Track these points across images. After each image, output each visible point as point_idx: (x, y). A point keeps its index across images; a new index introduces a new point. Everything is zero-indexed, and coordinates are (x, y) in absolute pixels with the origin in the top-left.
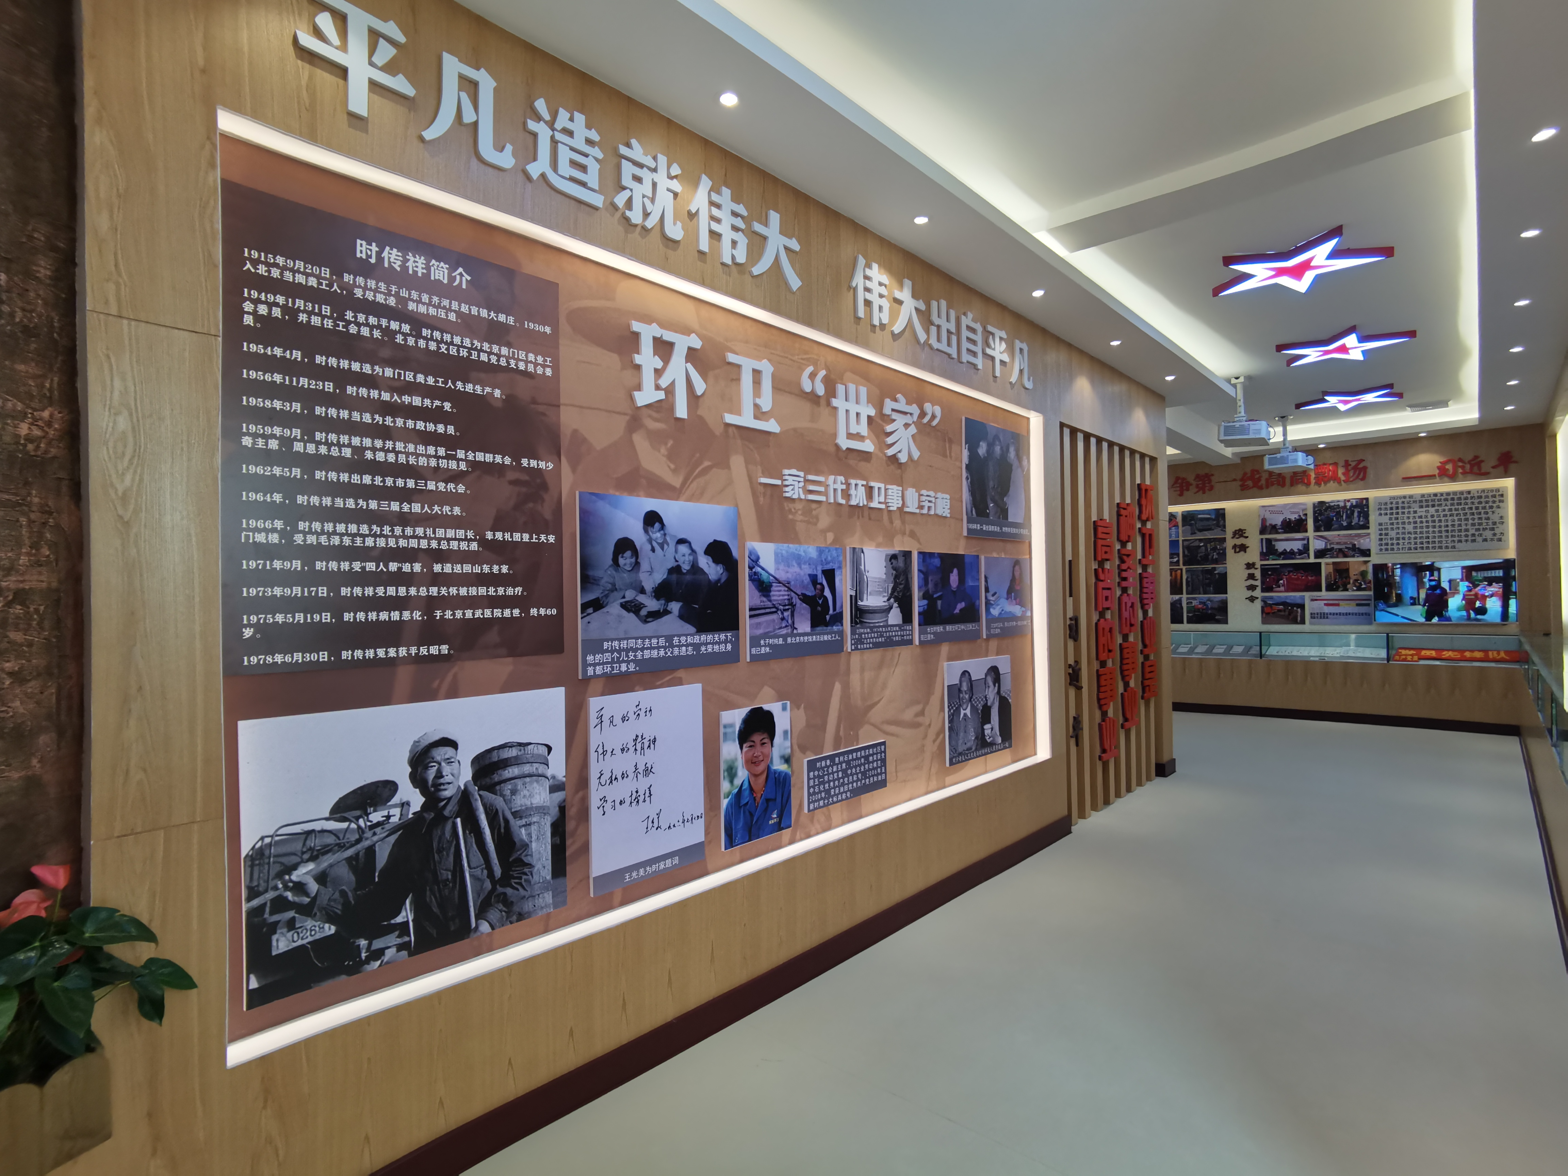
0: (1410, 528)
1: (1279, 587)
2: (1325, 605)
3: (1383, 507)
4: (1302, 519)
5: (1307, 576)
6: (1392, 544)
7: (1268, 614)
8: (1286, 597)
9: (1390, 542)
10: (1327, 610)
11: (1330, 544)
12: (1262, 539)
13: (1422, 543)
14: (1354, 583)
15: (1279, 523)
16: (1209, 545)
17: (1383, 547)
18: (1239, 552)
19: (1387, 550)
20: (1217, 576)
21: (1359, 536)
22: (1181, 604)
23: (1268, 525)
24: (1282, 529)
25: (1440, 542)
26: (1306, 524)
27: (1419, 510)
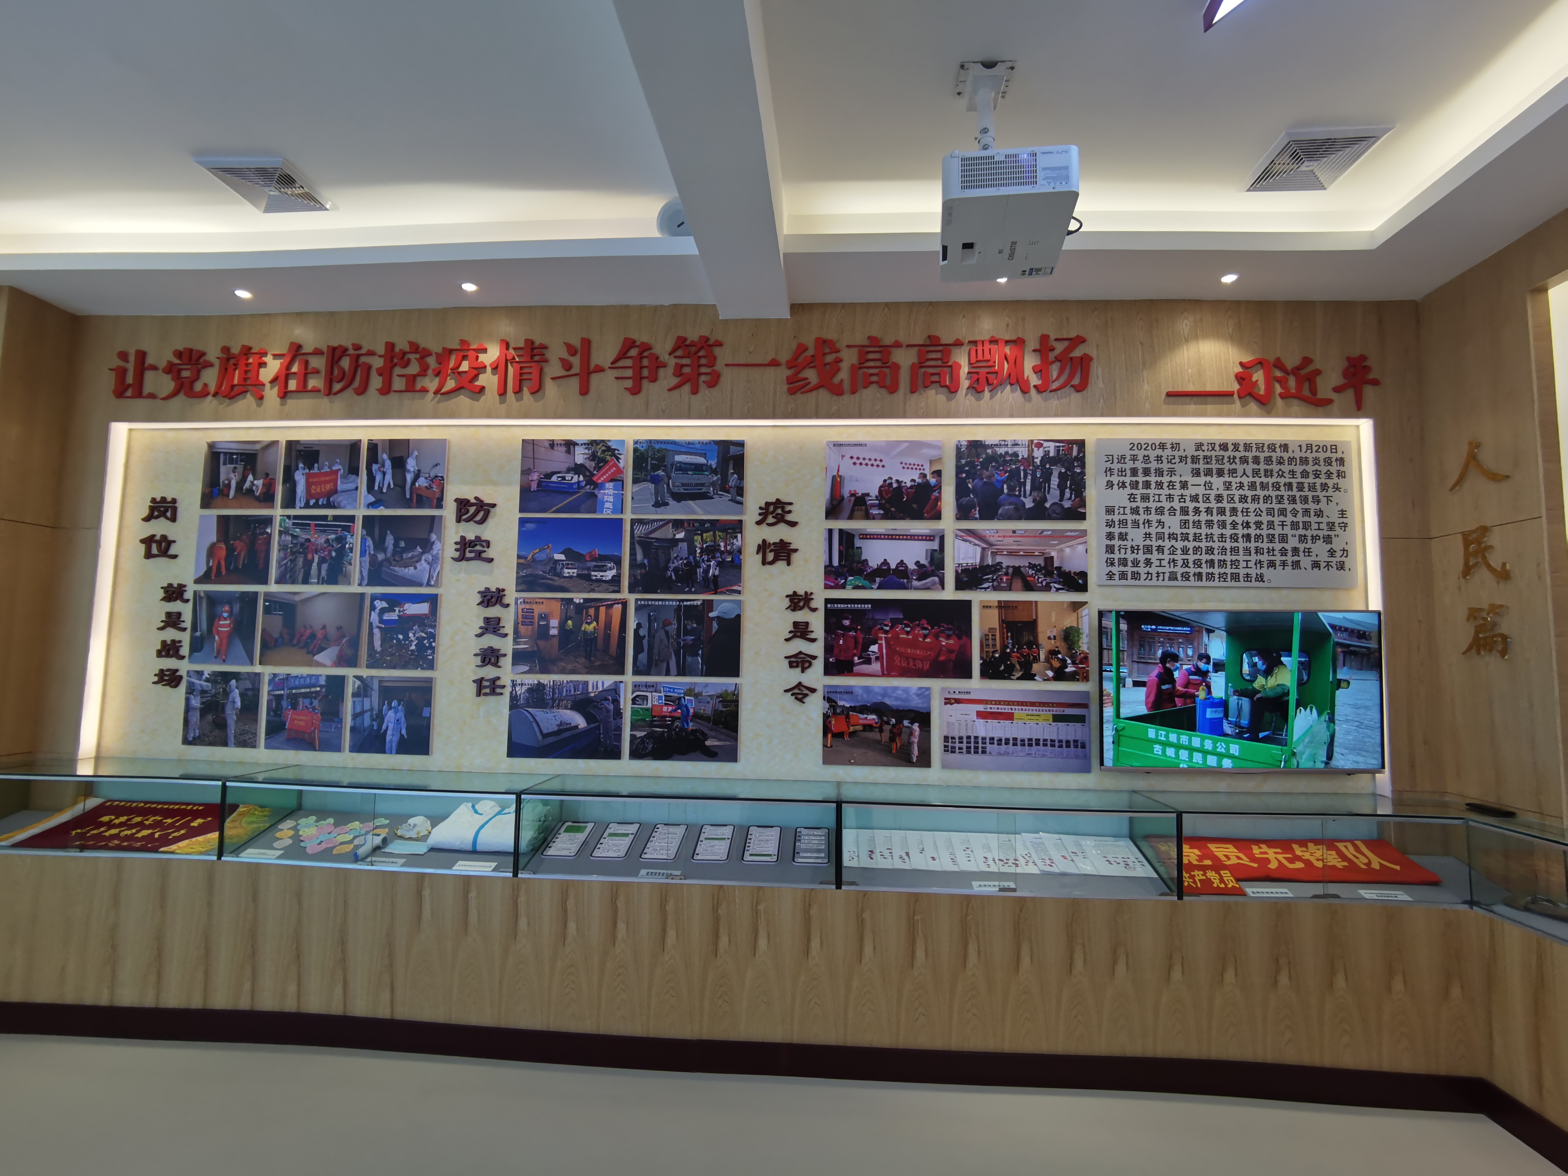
0: (1173, 524)
1: (868, 661)
2: (981, 715)
3: (1116, 466)
4: (927, 483)
5: (936, 637)
6: (1136, 563)
7: (838, 735)
8: (885, 691)
9: (1130, 557)
10: (984, 729)
11: (994, 554)
12: (830, 531)
13: (1198, 563)
14: (1047, 660)
15: (874, 492)
16: (698, 538)
17: (1116, 570)
18: (772, 563)
19: (1123, 576)
20: (715, 625)
21: (1061, 536)
22: (616, 702)
23: (846, 494)
24: (880, 506)
25: (1235, 563)
26: (939, 499)
27: (1192, 480)
